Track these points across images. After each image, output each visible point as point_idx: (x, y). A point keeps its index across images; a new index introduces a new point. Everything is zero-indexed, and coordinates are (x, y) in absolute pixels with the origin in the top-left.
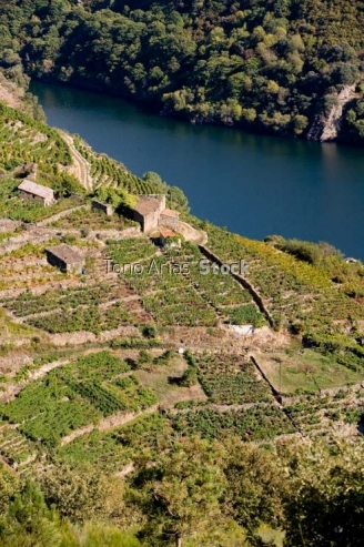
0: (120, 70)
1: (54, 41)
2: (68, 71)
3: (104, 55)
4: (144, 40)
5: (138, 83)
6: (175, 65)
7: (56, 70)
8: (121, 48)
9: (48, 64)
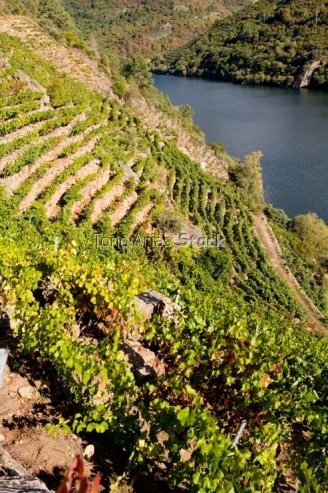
0: (220, 68)
1: (198, 60)
2: (201, 71)
3: (215, 63)
4: (231, 55)
5: (226, 72)
6: (241, 62)
7: (197, 71)
8: (221, 59)
9: (195, 69)
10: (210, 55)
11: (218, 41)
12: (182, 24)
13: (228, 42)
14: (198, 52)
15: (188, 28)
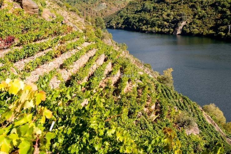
0: (133, 25)
1: (122, 21)
2: (124, 26)
3: (131, 22)
4: (139, 18)
5: (137, 27)
6: (145, 22)
7: (121, 26)
8: (134, 20)
9: (120, 25)
10: (128, 18)
11: (132, 11)
12: (112, 3)
13: (137, 12)
14: (121, 17)
15: (115, 5)
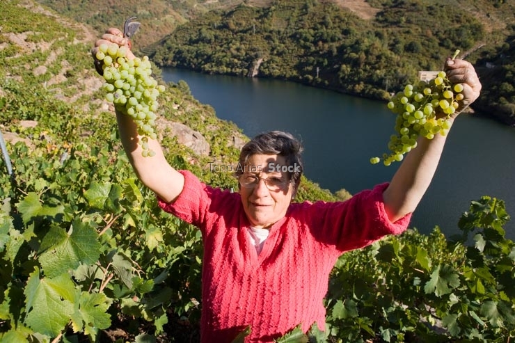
0: (190, 61)
1: (171, 55)
2: (175, 63)
3: (185, 58)
4: (197, 52)
5: (195, 65)
6: (205, 58)
7: (172, 64)
8: (190, 55)
9: (170, 62)
10: (180, 52)
11: (183, 40)
12: (146, 24)
13: (191, 42)
14: (169, 48)
15: (152, 27)
